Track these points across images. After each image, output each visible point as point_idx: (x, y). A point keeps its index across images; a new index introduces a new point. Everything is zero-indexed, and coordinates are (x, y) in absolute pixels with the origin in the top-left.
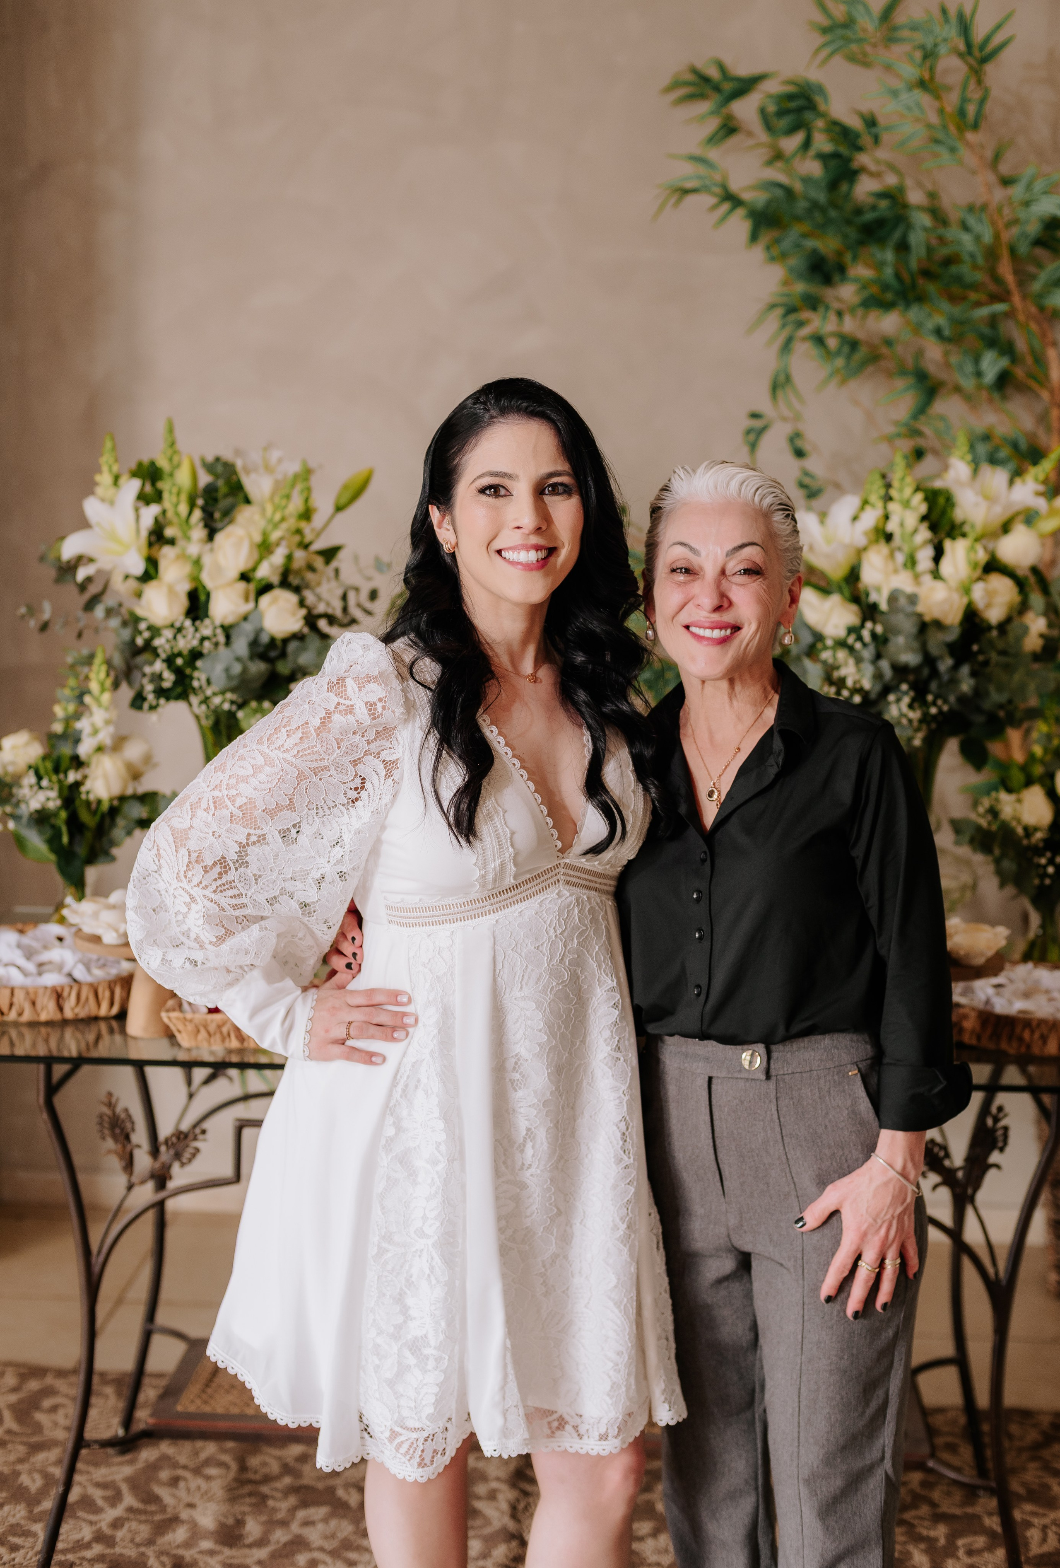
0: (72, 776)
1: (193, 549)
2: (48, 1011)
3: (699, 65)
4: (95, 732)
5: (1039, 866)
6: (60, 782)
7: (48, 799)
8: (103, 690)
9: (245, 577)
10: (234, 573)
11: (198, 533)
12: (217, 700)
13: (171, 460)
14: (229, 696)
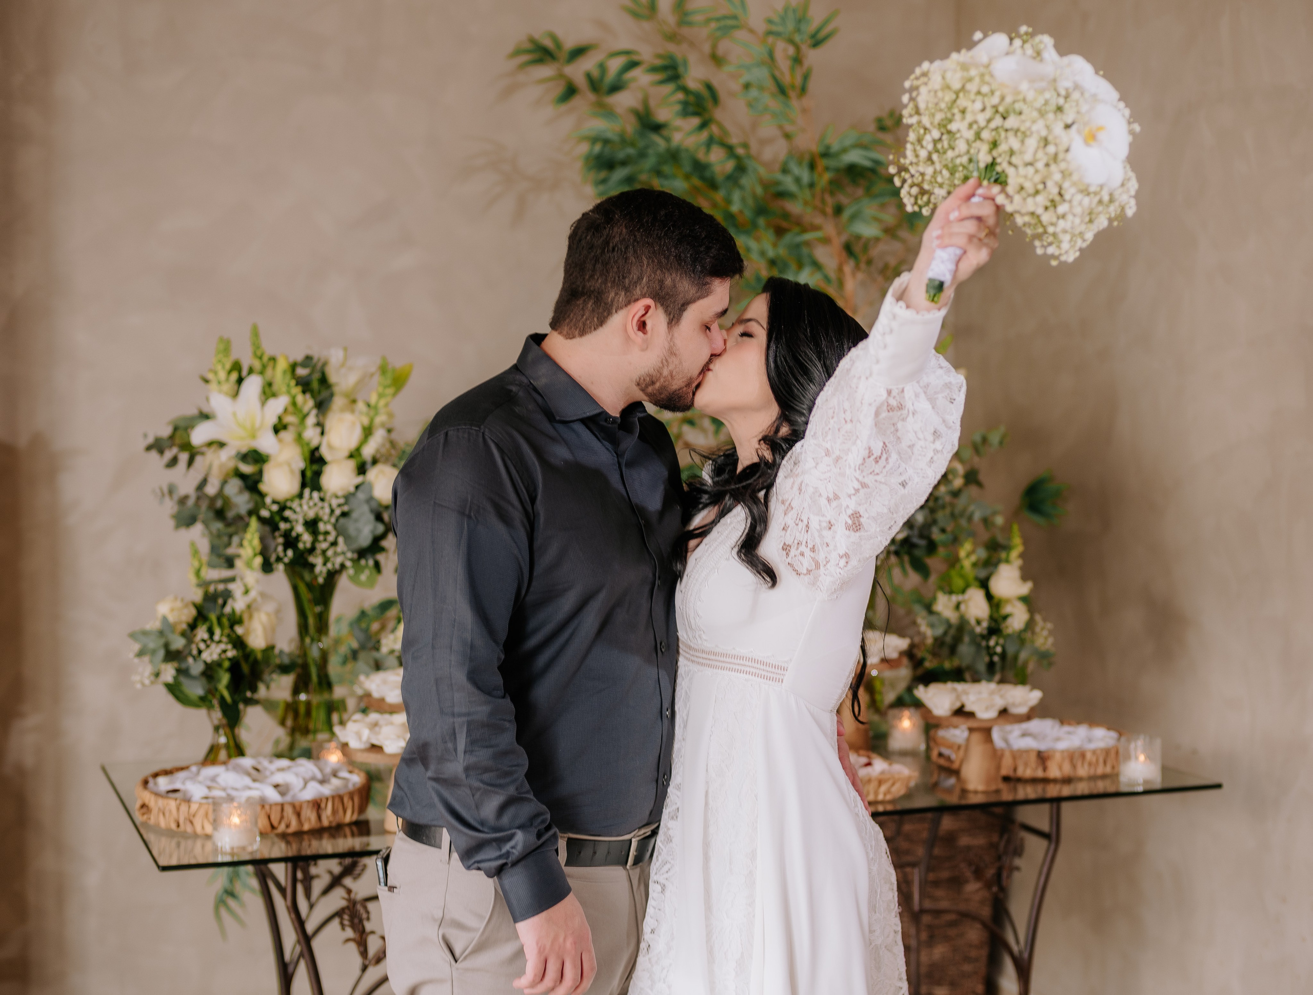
0: (239, 630)
1: (311, 434)
2: (310, 821)
3: (537, 36)
4: (247, 592)
5: (988, 647)
6: (228, 636)
7: (224, 651)
8: (255, 555)
9: (351, 456)
10: (346, 453)
11: (311, 420)
12: (339, 560)
13: (261, 358)
14: (349, 555)
